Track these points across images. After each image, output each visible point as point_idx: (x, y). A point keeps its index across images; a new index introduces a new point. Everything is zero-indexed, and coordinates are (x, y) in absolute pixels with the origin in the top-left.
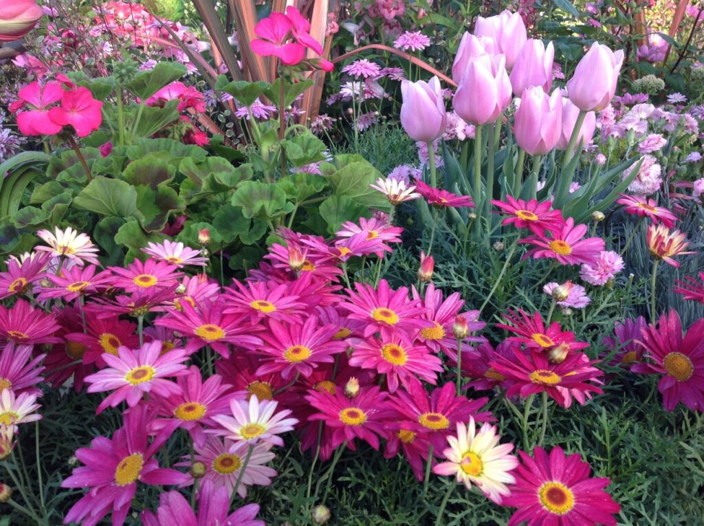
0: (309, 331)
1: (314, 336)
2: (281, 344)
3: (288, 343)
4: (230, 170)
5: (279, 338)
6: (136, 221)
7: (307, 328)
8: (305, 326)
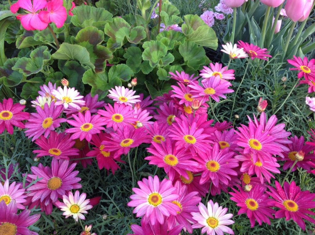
0: (216, 152)
1: (219, 155)
2: (203, 160)
3: (206, 159)
4: (126, 26)
5: (202, 157)
6: (91, 69)
7: (215, 151)
8: (214, 150)
